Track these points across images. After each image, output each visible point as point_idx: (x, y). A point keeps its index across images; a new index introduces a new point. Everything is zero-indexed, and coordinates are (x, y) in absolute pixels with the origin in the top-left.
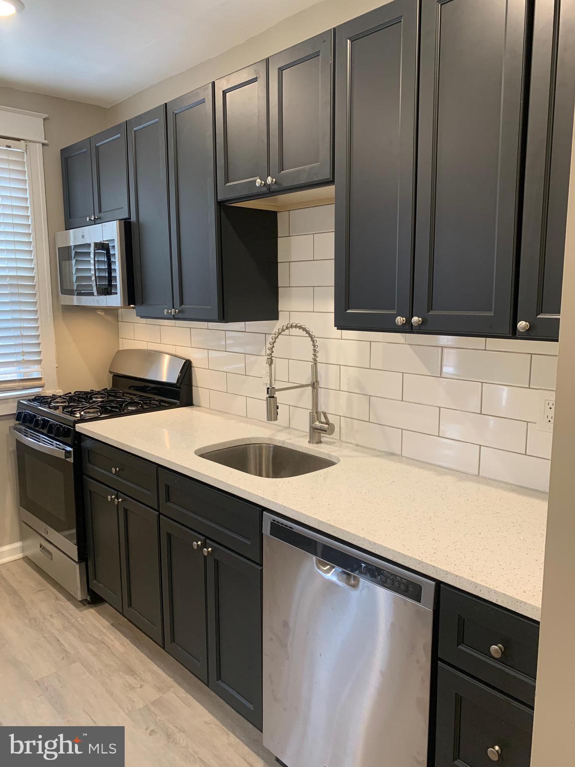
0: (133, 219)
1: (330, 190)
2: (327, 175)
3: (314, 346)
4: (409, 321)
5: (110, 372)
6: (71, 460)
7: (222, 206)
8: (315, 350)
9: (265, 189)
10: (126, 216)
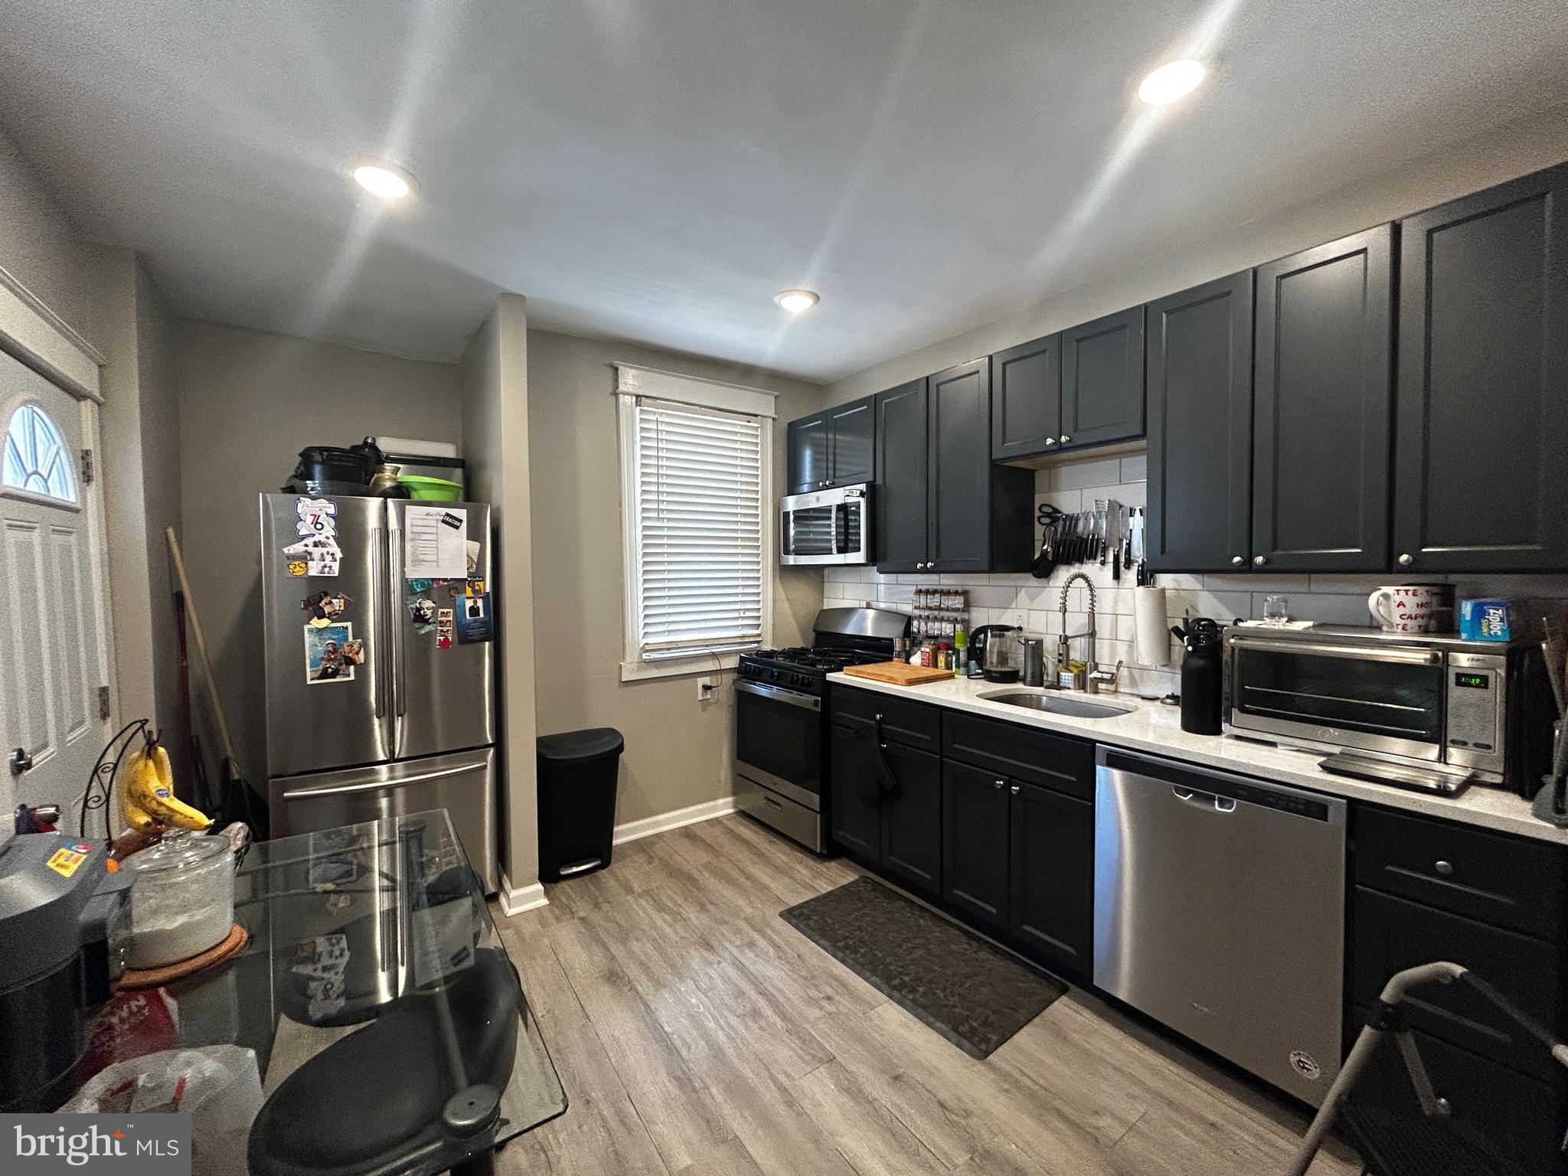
0: (879, 481)
1: (1143, 443)
2: (1138, 431)
3: (1092, 595)
4: (1249, 560)
5: (814, 631)
6: (819, 709)
7: (995, 465)
8: (1092, 600)
9: (1055, 447)
10: (871, 479)
